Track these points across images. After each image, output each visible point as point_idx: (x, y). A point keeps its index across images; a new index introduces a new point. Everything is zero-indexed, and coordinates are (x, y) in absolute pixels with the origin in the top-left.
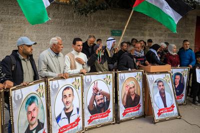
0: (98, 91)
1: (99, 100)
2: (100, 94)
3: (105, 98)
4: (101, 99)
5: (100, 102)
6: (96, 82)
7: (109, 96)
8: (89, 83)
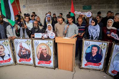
0: (22, 47)
1: (23, 52)
2: (24, 49)
3: (27, 52)
4: (25, 52)
5: (25, 53)
6: (21, 43)
7: (30, 52)
8: (17, 43)
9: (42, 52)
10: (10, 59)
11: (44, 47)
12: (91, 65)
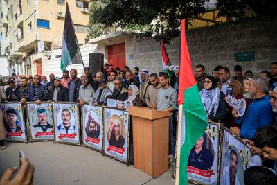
0: (91, 119)
1: (92, 127)
2: (93, 122)
3: (96, 127)
7: (100, 127)
9: (113, 131)
10: (75, 135)
11: (116, 122)
12: (193, 172)
